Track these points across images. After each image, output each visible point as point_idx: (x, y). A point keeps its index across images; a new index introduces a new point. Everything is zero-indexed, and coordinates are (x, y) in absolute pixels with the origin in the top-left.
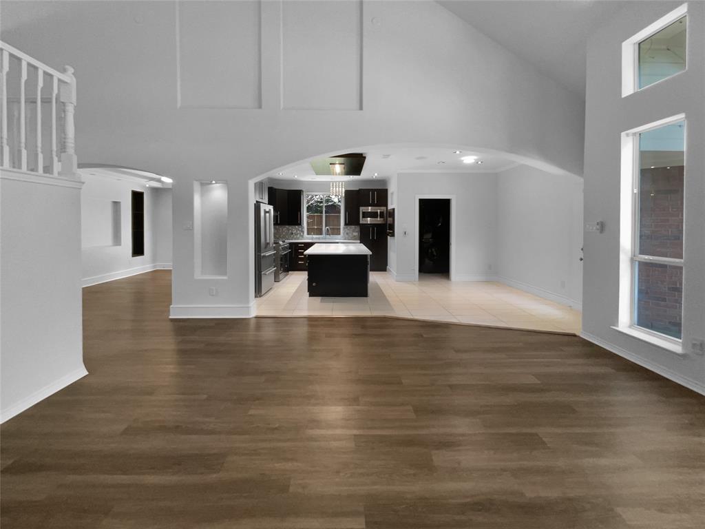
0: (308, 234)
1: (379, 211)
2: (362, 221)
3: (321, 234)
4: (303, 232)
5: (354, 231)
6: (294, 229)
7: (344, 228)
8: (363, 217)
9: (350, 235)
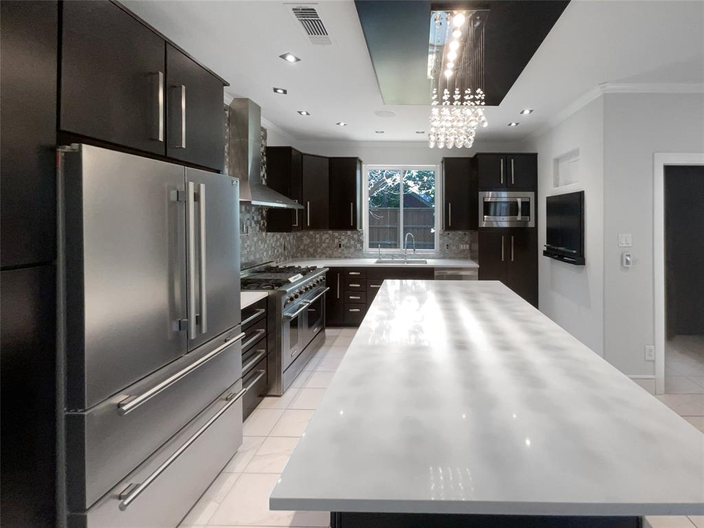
0: (371, 246)
1: (519, 200)
2: (485, 221)
3: (396, 246)
4: (361, 243)
5: (461, 241)
6: (344, 237)
7: (442, 235)
8: (487, 212)
9: (454, 248)
